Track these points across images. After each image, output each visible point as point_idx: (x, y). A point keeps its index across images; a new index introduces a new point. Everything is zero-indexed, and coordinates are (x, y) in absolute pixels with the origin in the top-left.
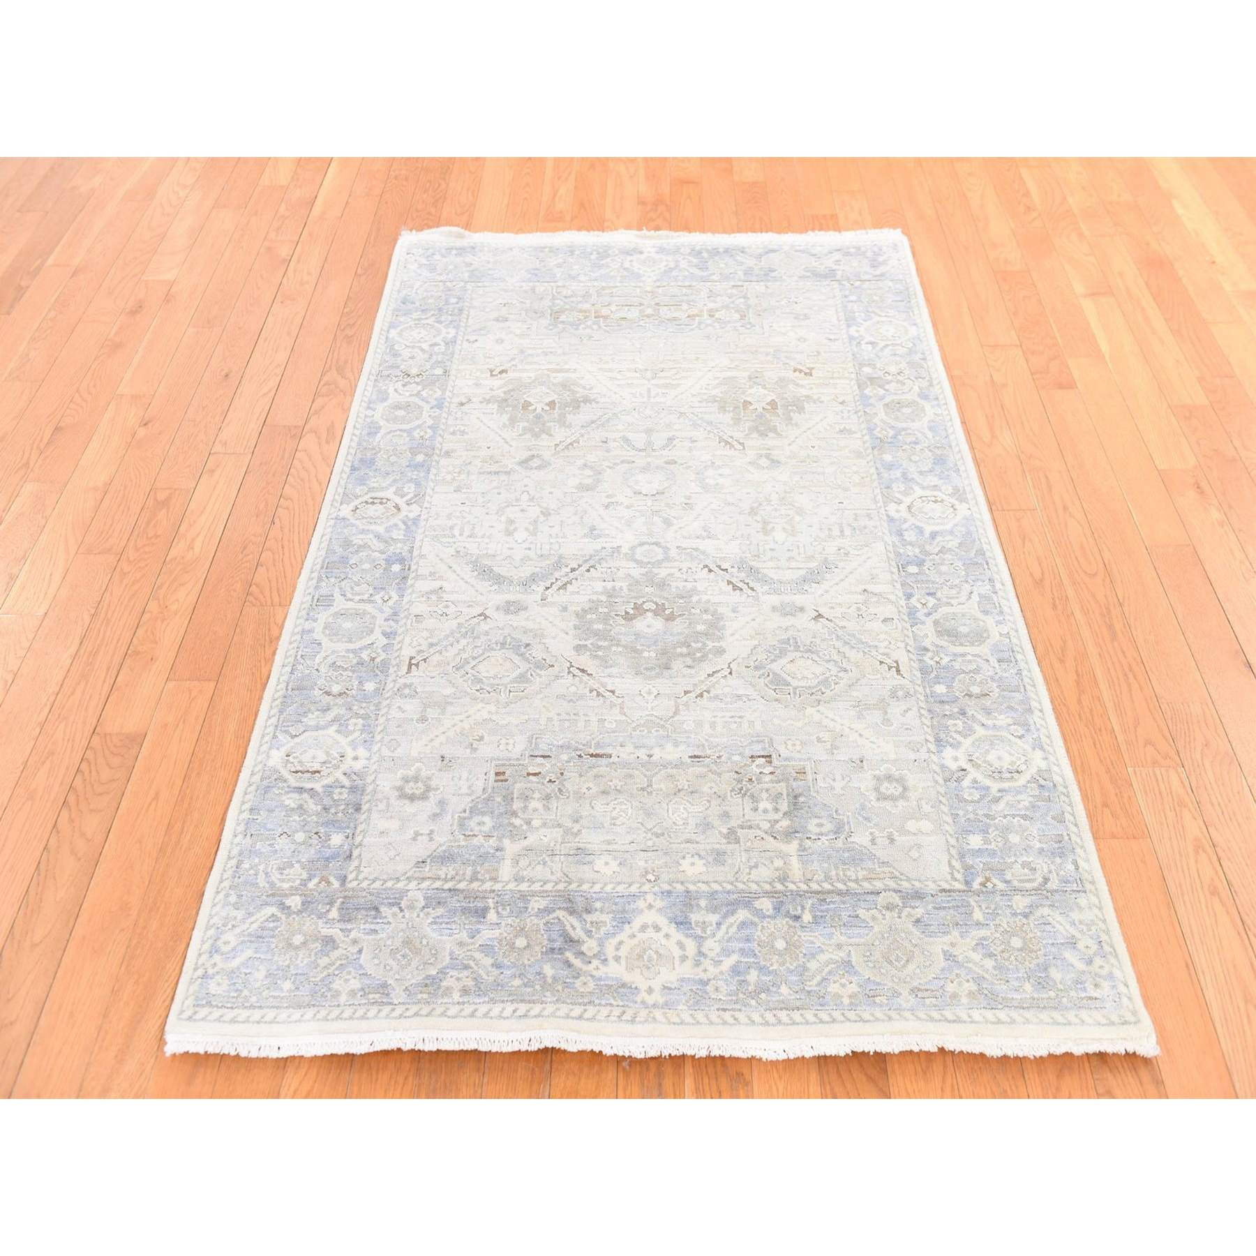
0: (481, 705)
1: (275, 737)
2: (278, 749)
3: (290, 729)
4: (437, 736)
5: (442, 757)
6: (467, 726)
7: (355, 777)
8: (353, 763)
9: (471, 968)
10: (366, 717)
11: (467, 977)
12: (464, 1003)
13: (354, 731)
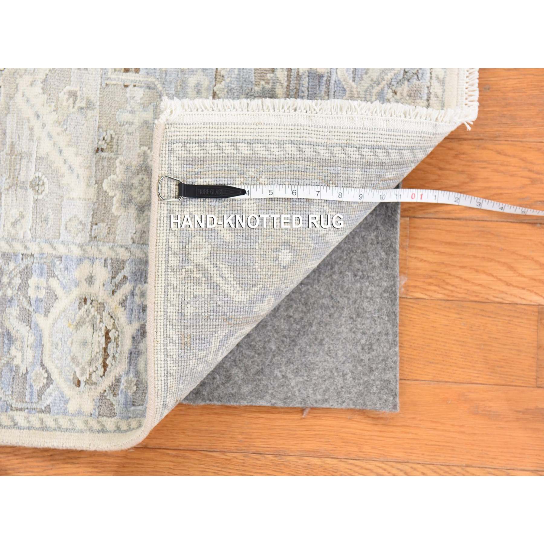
0: (18, 98)
1: (48, 410)
2: (67, 402)
3: (37, 387)
4: (65, 162)
5: (97, 151)
6: (54, 117)
7: (119, 277)
8: (98, 283)
9: (382, 90)
10: (26, 273)
11: (395, 93)
12: (429, 93)
13: (48, 288)
